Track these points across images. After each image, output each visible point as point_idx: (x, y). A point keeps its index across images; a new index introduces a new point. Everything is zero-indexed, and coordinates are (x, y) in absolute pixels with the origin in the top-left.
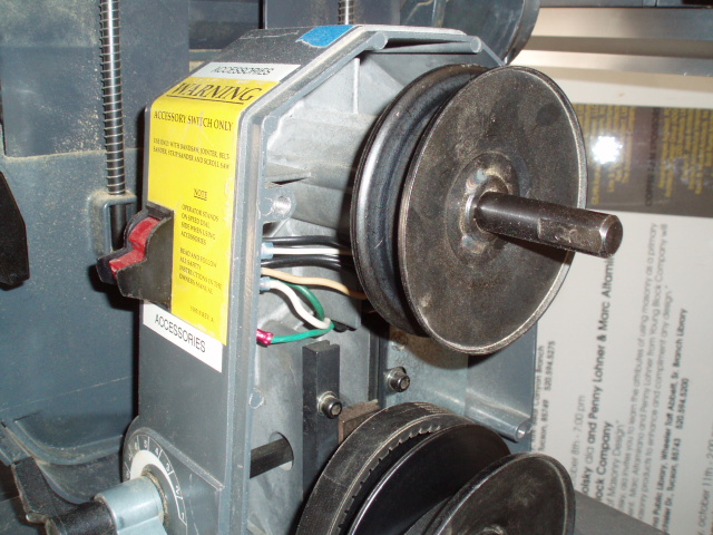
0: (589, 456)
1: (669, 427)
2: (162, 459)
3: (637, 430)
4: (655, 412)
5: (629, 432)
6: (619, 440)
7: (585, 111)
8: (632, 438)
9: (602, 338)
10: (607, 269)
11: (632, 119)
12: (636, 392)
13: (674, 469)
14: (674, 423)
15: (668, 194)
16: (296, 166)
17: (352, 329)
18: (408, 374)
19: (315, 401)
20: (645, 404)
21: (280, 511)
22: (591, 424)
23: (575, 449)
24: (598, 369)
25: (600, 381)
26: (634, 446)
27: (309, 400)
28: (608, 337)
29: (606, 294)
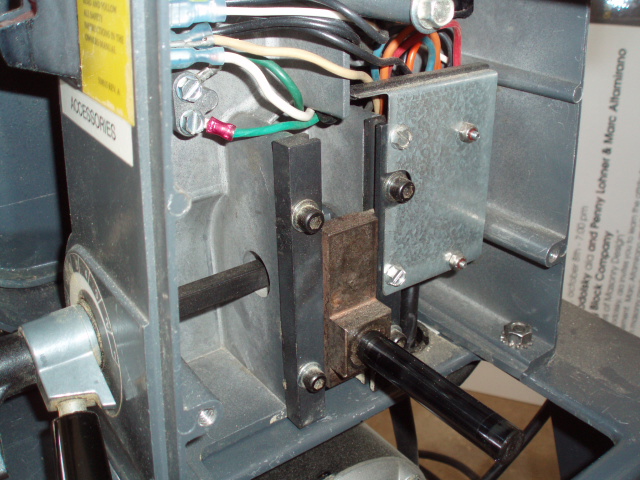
0: (589, 263)
2: (91, 284)
3: (636, 240)
5: (629, 242)
6: (618, 248)
8: (630, 247)
9: (607, 151)
10: (616, 83)
12: (637, 204)
17: (339, 120)
18: (413, 180)
19: (289, 212)
21: (259, 344)
22: (592, 233)
24: (602, 181)
25: (603, 192)
26: (633, 255)
27: (282, 211)
28: (612, 151)
29: (613, 108)
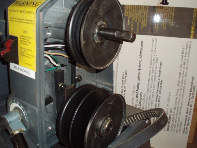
0: (137, 101)
1: (157, 93)
2: (20, 105)
3: (149, 94)
4: (154, 89)
5: (147, 95)
6: (144, 97)
7: (135, 7)
9: (139, 69)
11: (147, 9)
12: (149, 84)
13: (159, 104)
14: (159, 92)
15: (157, 30)
16: (49, 23)
17: (66, 66)
18: (81, 77)
19: (59, 86)
20: (151, 87)
21: (50, 116)
22: (137, 93)
23: (133, 99)
24: (139, 78)
25: (139, 81)
26: (148, 99)
27: (57, 85)
28: (141, 69)
29: (141, 57)
